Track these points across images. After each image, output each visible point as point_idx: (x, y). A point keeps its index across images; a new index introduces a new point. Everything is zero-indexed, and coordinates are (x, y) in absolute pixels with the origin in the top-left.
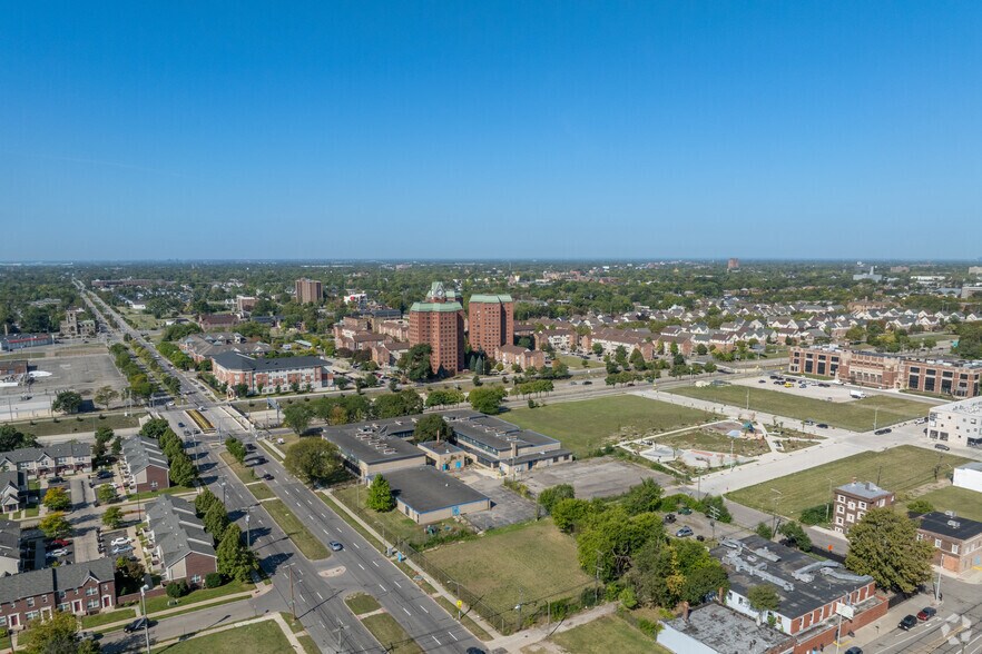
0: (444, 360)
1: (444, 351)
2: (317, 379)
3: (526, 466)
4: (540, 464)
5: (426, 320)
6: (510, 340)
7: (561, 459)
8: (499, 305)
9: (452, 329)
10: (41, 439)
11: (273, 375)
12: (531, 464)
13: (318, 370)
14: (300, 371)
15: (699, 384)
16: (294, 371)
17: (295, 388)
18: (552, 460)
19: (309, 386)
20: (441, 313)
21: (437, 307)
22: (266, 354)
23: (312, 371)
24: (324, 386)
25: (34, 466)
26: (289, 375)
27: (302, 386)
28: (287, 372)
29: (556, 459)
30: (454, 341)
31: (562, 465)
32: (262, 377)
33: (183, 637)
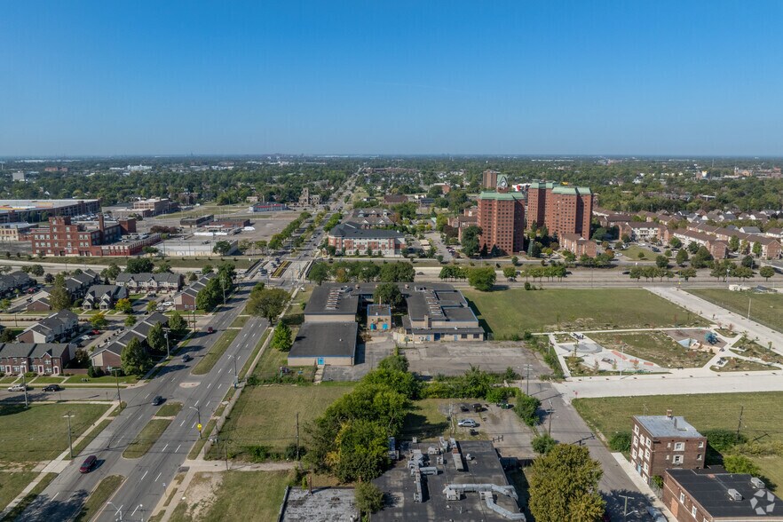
0: (500, 241)
1: (500, 234)
2: (390, 248)
3: (432, 338)
4: (447, 337)
5: (488, 207)
6: (586, 228)
7: (470, 337)
8: (575, 197)
9: (509, 215)
10: (173, 269)
11: (357, 241)
12: (437, 336)
13: (392, 241)
14: (377, 240)
15: (731, 287)
16: (373, 240)
17: (369, 252)
18: (460, 336)
19: (380, 252)
20: (499, 201)
21: (497, 196)
22: (387, 226)
23: (387, 241)
24: (396, 253)
25: (146, 285)
26: (369, 243)
27: (375, 251)
28: (368, 240)
29: (464, 336)
30: (510, 226)
31: (470, 342)
32: (349, 242)
33: (59, 401)
